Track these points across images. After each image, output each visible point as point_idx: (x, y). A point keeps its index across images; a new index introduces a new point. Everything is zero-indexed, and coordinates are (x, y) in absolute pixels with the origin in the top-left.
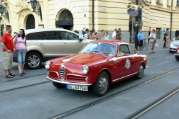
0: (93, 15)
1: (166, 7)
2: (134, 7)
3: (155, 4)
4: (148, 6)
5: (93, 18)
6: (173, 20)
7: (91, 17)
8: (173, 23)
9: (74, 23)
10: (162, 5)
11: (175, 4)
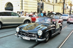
0: (22, 5)
1: (52, 3)
2: (40, 2)
3: (47, 1)
4: (45, 2)
5: (22, 7)
6: (54, 8)
7: (21, 6)
8: (54, 9)
9: (13, 9)
10: (50, 2)
11: (55, 2)
